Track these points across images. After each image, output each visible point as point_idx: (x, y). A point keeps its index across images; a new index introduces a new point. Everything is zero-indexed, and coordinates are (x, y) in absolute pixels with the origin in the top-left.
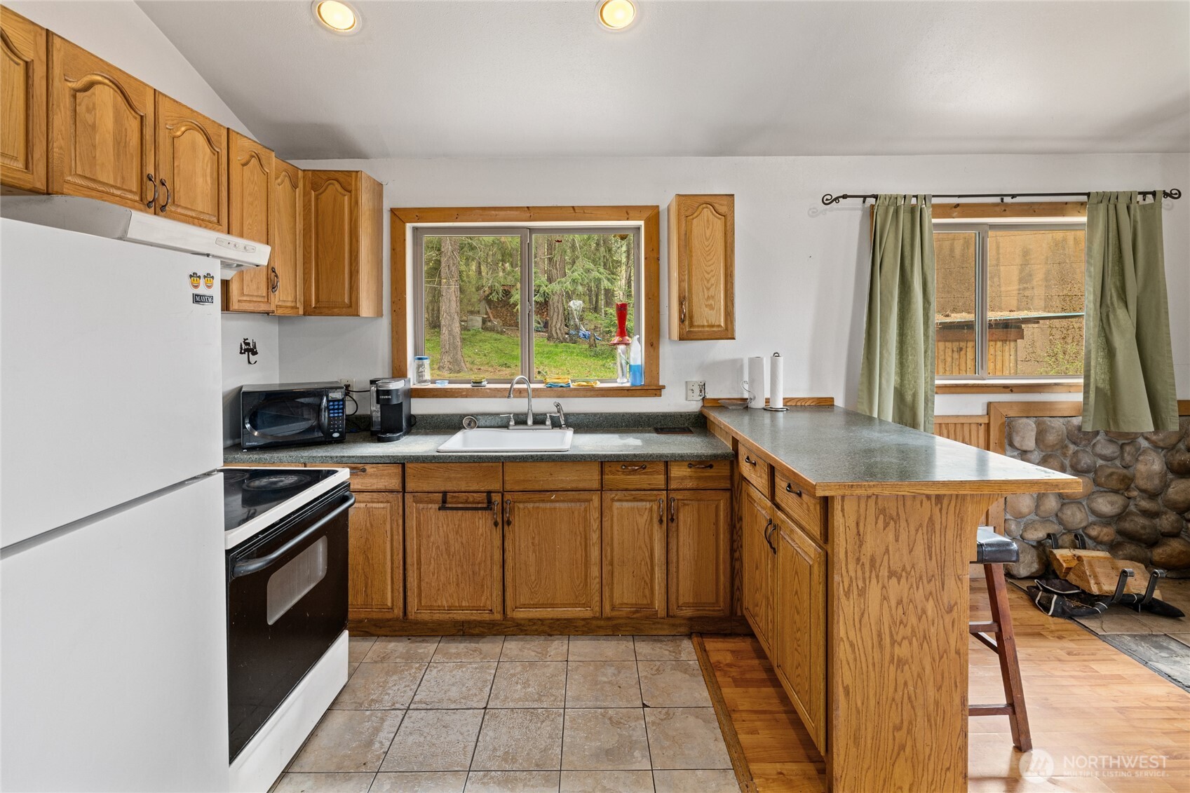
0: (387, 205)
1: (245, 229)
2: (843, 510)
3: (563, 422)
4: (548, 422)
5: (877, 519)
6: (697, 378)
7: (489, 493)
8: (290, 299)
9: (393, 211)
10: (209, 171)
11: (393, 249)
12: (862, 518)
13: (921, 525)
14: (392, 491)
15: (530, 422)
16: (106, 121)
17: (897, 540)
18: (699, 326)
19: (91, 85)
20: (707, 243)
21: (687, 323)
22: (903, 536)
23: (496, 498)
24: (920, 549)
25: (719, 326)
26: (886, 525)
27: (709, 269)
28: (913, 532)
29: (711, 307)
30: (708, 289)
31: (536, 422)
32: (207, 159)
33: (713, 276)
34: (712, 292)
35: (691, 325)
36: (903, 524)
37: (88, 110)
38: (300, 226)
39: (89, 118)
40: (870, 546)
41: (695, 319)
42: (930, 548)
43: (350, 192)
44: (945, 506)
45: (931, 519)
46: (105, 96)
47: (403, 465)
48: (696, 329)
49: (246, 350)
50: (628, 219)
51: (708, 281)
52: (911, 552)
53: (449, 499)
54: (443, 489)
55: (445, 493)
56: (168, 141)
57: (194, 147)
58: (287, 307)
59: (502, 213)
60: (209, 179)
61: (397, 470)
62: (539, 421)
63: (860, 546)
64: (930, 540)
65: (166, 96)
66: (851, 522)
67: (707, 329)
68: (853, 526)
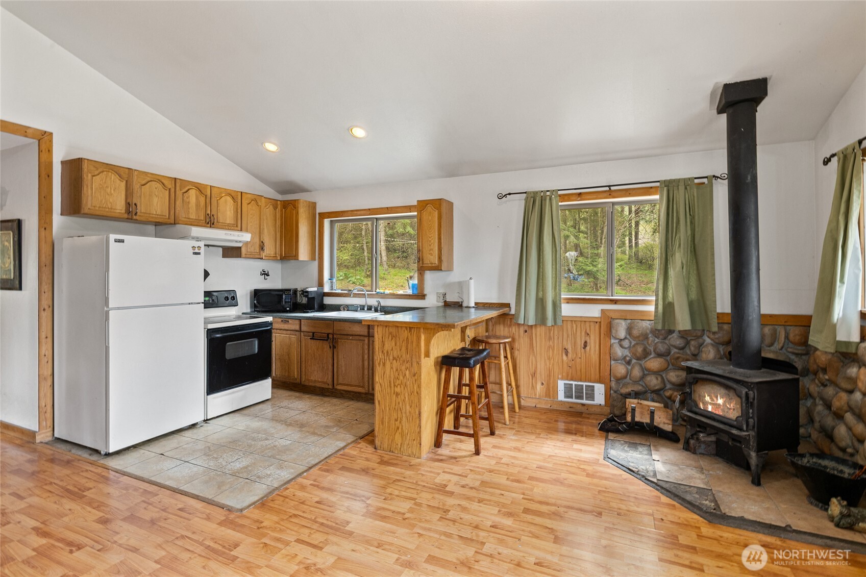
0: (318, 211)
1: (249, 227)
2: (377, 332)
3: (379, 309)
4: (373, 309)
5: (389, 336)
6: (442, 291)
7: (328, 334)
8: (272, 253)
9: (319, 214)
10: (232, 209)
11: (319, 231)
12: (384, 335)
13: (404, 340)
14: (297, 331)
15: (366, 309)
16: (193, 200)
17: (396, 345)
18: (426, 264)
19: (189, 190)
20: (429, 223)
21: (421, 262)
22: (398, 344)
23: (331, 336)
24: (404, 349)
25: (435, 264)
26: (392, 339)
27: (430, 236)
28: (401, 343)
29: (431, 254)
30: (430, 245)
31: (368, 309)
32: (231, 204)
33: (432, 239)
34: (432, 247)
35: (423, 263)
36: (398, 339)
37: (187, 198)
38: (278, 223)
39: (188, 200)
40: (387, 347)
41: (424, 260)
42: (407, 349)
43: (296, 208)
44: (412, 333)
45: (407, 338)
46: (193, 193)
47: (301, 320)
48: (425, 265)
49: (263, 274)
50: (410, 212)
51: (430, 241)
52: (400, 350)
53: (315, 336)
54: (313, 331)
55: (313, 333)
56: (216, 202)
57: (226, 201)
58: (270, 256)
59: (359, 212)
60: (232, 212)
61: (298, 322)
62: (370, 308)
63: (383, 346)
64: (407, 346)
65: (215, 187)
66: (380, 336)
67: (430, 265)
68: (381, 338)
